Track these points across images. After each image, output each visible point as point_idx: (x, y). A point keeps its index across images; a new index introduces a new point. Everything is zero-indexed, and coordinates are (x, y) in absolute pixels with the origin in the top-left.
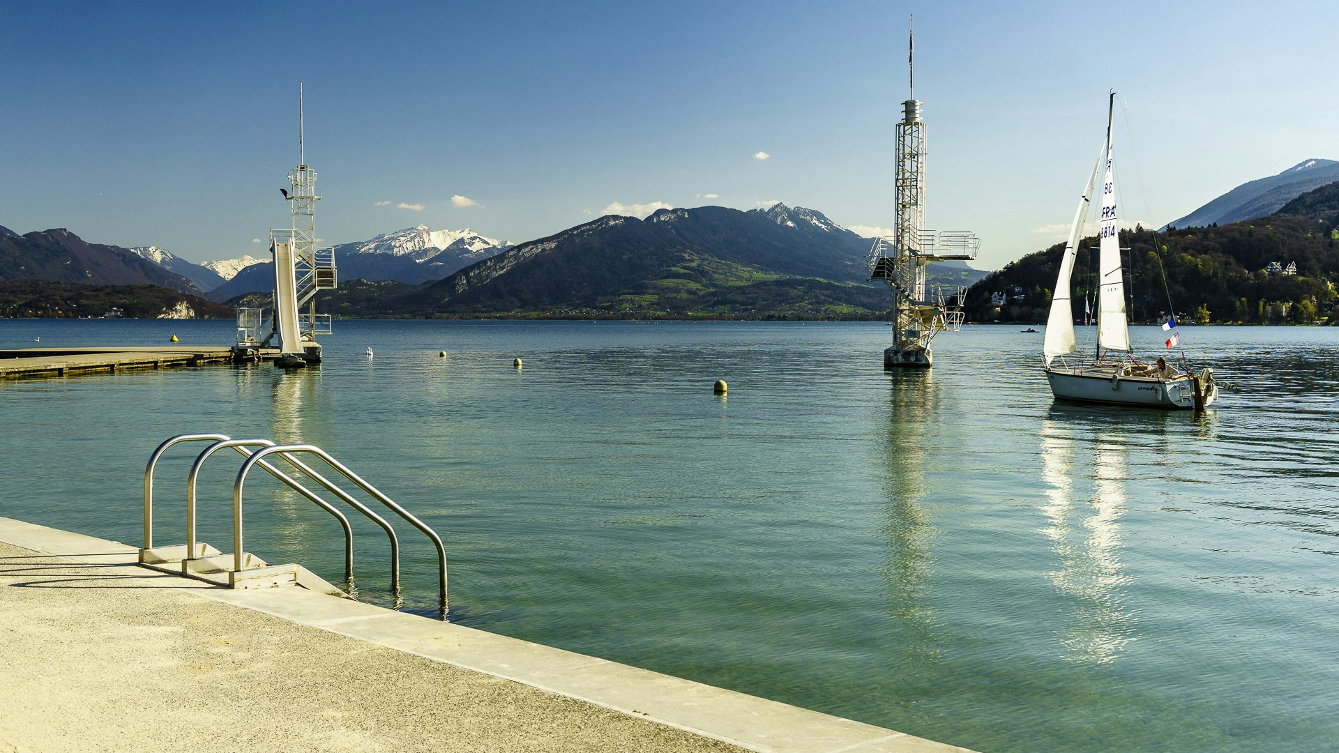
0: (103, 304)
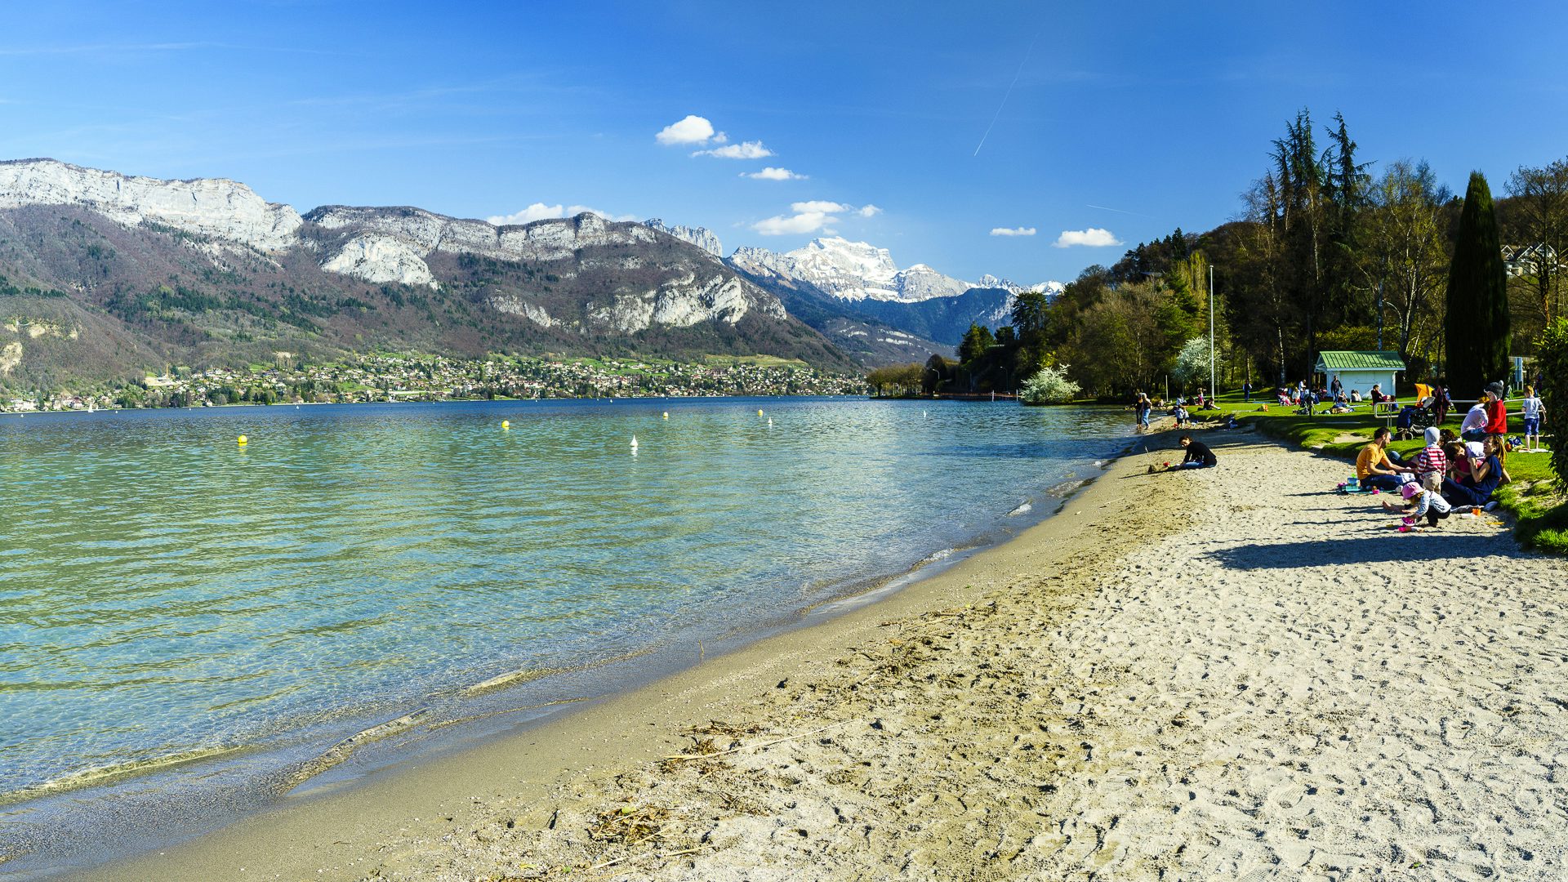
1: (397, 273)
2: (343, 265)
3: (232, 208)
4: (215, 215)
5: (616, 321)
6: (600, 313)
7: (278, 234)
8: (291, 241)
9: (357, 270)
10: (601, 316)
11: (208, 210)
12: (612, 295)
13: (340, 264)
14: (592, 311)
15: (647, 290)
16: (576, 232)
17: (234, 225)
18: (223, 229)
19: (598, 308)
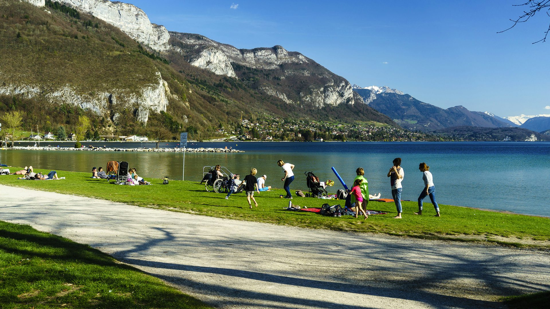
0: (502, 135)
1: (225, 71)
2: (201, 64)
3: (139, 23)
4: (130, 26)
5: (314, 102)
6: (307, 98)
7: (161, 42)
8: (168, 47)
9: (208, 67)
10: (308, 99)
11: (127, 22)
12: (309, 89)
13: (199, 63)
14: (303, 97)
15: (320, 87)
16: (276, 55)
17: (140, 34)
18: (135, 35)
19: (305, 95)
